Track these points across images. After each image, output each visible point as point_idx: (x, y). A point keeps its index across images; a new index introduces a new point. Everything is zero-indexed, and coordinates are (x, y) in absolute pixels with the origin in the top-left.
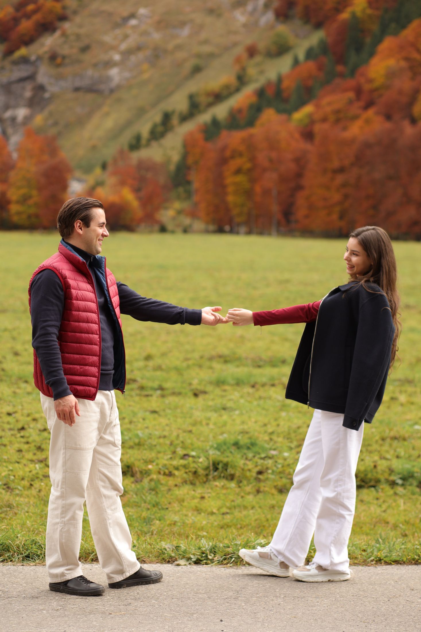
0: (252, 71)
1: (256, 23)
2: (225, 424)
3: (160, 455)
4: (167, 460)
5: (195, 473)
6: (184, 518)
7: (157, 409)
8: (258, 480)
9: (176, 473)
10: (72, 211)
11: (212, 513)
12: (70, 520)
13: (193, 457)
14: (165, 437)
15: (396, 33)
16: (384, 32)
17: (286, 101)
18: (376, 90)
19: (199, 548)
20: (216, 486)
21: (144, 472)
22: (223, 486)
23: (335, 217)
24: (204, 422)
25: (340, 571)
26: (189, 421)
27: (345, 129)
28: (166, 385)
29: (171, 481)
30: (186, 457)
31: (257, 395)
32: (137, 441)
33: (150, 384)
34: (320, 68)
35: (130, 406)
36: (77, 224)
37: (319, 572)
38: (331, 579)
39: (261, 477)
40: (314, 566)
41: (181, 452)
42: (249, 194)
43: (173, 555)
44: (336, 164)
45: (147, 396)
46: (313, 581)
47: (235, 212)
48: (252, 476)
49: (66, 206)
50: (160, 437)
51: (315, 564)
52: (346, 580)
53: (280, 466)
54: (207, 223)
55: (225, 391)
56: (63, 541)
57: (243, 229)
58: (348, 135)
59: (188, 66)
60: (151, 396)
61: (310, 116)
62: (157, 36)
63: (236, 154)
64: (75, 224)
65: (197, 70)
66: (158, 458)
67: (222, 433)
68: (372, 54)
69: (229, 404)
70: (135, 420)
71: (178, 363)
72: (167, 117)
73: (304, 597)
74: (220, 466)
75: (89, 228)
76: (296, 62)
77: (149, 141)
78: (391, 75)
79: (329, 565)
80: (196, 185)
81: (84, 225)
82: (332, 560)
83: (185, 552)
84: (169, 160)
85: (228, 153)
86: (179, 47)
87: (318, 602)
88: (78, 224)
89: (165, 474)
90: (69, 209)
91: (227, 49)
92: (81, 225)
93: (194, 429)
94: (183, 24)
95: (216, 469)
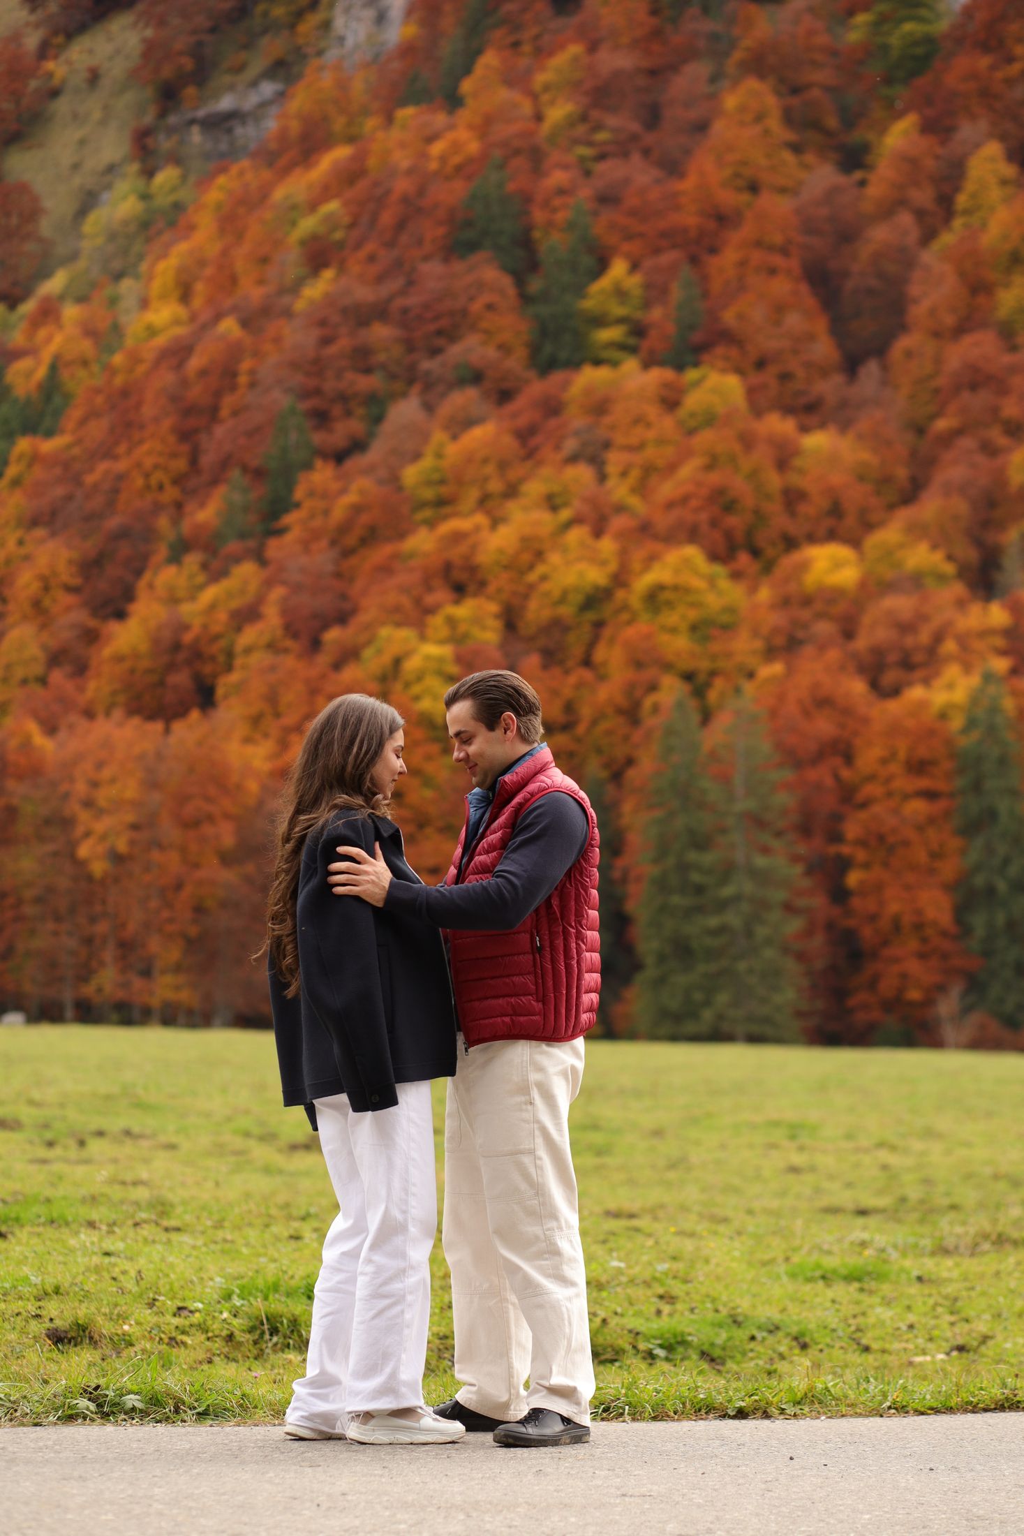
9: (188, 1339)
13: (201, 1311)
21: (117, 1338)
30: (187, 1312)
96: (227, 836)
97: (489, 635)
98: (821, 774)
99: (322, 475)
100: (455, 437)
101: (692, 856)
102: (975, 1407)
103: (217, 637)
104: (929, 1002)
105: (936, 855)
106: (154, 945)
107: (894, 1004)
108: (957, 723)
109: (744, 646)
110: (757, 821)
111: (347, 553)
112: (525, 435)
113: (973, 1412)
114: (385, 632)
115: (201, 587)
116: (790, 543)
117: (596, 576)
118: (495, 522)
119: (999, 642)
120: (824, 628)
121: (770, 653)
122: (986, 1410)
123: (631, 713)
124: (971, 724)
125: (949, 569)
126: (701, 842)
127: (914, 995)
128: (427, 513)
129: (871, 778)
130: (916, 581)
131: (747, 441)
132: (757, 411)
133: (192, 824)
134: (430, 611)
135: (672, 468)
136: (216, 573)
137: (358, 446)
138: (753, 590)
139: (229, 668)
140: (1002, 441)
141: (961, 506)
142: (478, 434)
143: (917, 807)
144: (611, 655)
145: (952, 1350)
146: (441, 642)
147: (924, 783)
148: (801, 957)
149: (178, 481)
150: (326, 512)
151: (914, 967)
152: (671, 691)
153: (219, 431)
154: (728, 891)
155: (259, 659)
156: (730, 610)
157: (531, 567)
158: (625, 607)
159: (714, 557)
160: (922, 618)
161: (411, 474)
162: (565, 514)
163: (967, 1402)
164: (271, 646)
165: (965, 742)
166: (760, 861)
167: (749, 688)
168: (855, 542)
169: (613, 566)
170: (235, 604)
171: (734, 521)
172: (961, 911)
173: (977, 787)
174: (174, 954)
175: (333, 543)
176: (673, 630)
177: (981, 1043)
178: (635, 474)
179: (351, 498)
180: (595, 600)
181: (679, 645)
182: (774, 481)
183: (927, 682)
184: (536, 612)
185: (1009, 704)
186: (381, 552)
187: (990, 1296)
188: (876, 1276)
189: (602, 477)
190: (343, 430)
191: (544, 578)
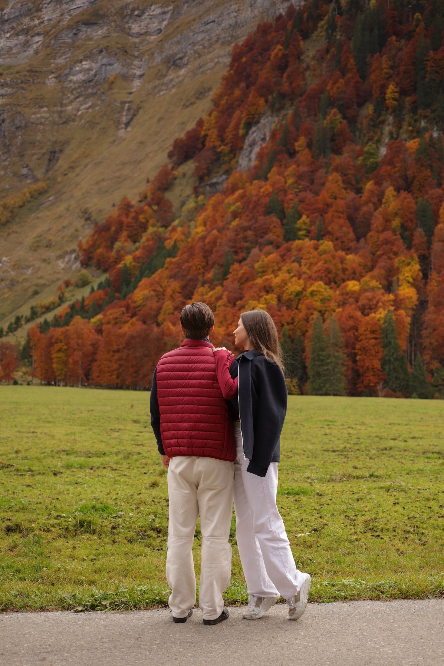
0: (67, 295)
1: (70, 268)
2: (80, 494)
3: (39, 517)
4: (45, 520)
5: (67, 529)
6: (64, 564)
7: (31, 484)
8: (114, 534)
9: (53, 529)
11: (83, 560)
13: (64, 517)
14: (40, 503)
15: (149, 276)
16: (142, 276)
17: (87, 312)
18: (138, 307)
19: (92, 596)
20: (83, 538)
21: (29, 529)
22: (88, 538)
23: (114, 377)
24: (65, 493)
26: (54, 492)
27: (120, 328)
28: (33, 468)
29: (50, 536)
30: (59, 518)
31: (96, 474)
32: (21, 506)
33: (22, 468)
34: (106, 294)
35: (11, 482)
39: (115, 531)
41: (55, 514)
42: (65, 363)
43: (71, 603)
44: (115, 347)
45: (22, 475)
47: (58, 373)
48: (108, 531)
50: (37, 503)
53: (128, 523)
54: (41, 380)
55: (73, 472)
57: (62, 383)
58: (121, 331)
59: (31, 291)
60: (25, 475)
61: (100, 320)
62: (13, 273)
63: (58, 341)
65: (36, 293)
66: (38, 519)
67: (81, 500)
68: (135, 287)
69: (79, 480)
70: (16, 491)
71: (38, 455)
72: (18, 319)
73: (197, 642)
74: (85, 524)
76: (93, 290)
77: (7, 333)
78: (146, 299)
80: (35, 358)
83: (81, 599)
84: (19, 343)
85: (54, 340)
86: (25, 280)
87: (212, 648)
89: (44, 530)
91: (53, 282)
93: (59, 497)
94: (28, 267)
95: (82, 526)
97: (274, 302)
98: (351, 334)
99: (236, 266)
100: (266, 257)
101: (321, 353)
103: (212, 303)
104: (375, 386)
105: (377, 352)
107: (367, 386)
108: (382, 322)
109: (333, 304)
110: (336, 345)
111: (242, 284)
112: (282, 256)
114: (250, 302)
115: (209, 292)
116: (344, 281)
117: (299, 288)
118: (276, 276)
119: (392, 303)
120: (351, 300)
121: (339, 306)
123: (307, 320)
124: (385, 322)
125: (380, 286)
126: (322, 350)
127: (372, 384)
128: (260, 274)
129: (362, 335)
130: (373, 289)
131: (334, 257)
132: (336, 250)
134: (261, 297)
135: (316, 263)
136: (212, 289)
137: (244, 259)
138: (335, 291)
140: (393, 256)
141: (383, 272)
142: (272, 256)
143: (373, 341)
144: (302, 306)
145: (312, 530)
146: (263, 304)
147: (374, 336)
148: (346, 376)
149: (203, 268)
150: (237, 274)
151: (372, 378)
152: (316, 315)
153: (213, 256)
154: (329, 361)
155: (222, 308)
156: (329, 296)
157: (284, 287)
158: (305, 296)
159: (326, 284)
160: (374, 297)
161: (256, 265)
162: (292, 274)
164: (225, 305)
165: (384, 326)
166: (336, 354)
167: (334, 314)
168: (359, 280)
169: (303, 286)
170: (216, 296)
171: (330, 275)
172: (383, 365)
173: (387, 337)
175: (239, 281)
176: (317, 301)
177: (386, 396)
178: (308, 265)
179: (243, 271)
180: (299, 294)
181: (318, 304)
182: (340, 266)
183: (375, 312)
184: (285, 297)
185: (394, 317)
186: (250, 283)
187: (335, 504)
188: (304, 493)
189: (300, 266)
190: (241, 255)
191: (287, 289)
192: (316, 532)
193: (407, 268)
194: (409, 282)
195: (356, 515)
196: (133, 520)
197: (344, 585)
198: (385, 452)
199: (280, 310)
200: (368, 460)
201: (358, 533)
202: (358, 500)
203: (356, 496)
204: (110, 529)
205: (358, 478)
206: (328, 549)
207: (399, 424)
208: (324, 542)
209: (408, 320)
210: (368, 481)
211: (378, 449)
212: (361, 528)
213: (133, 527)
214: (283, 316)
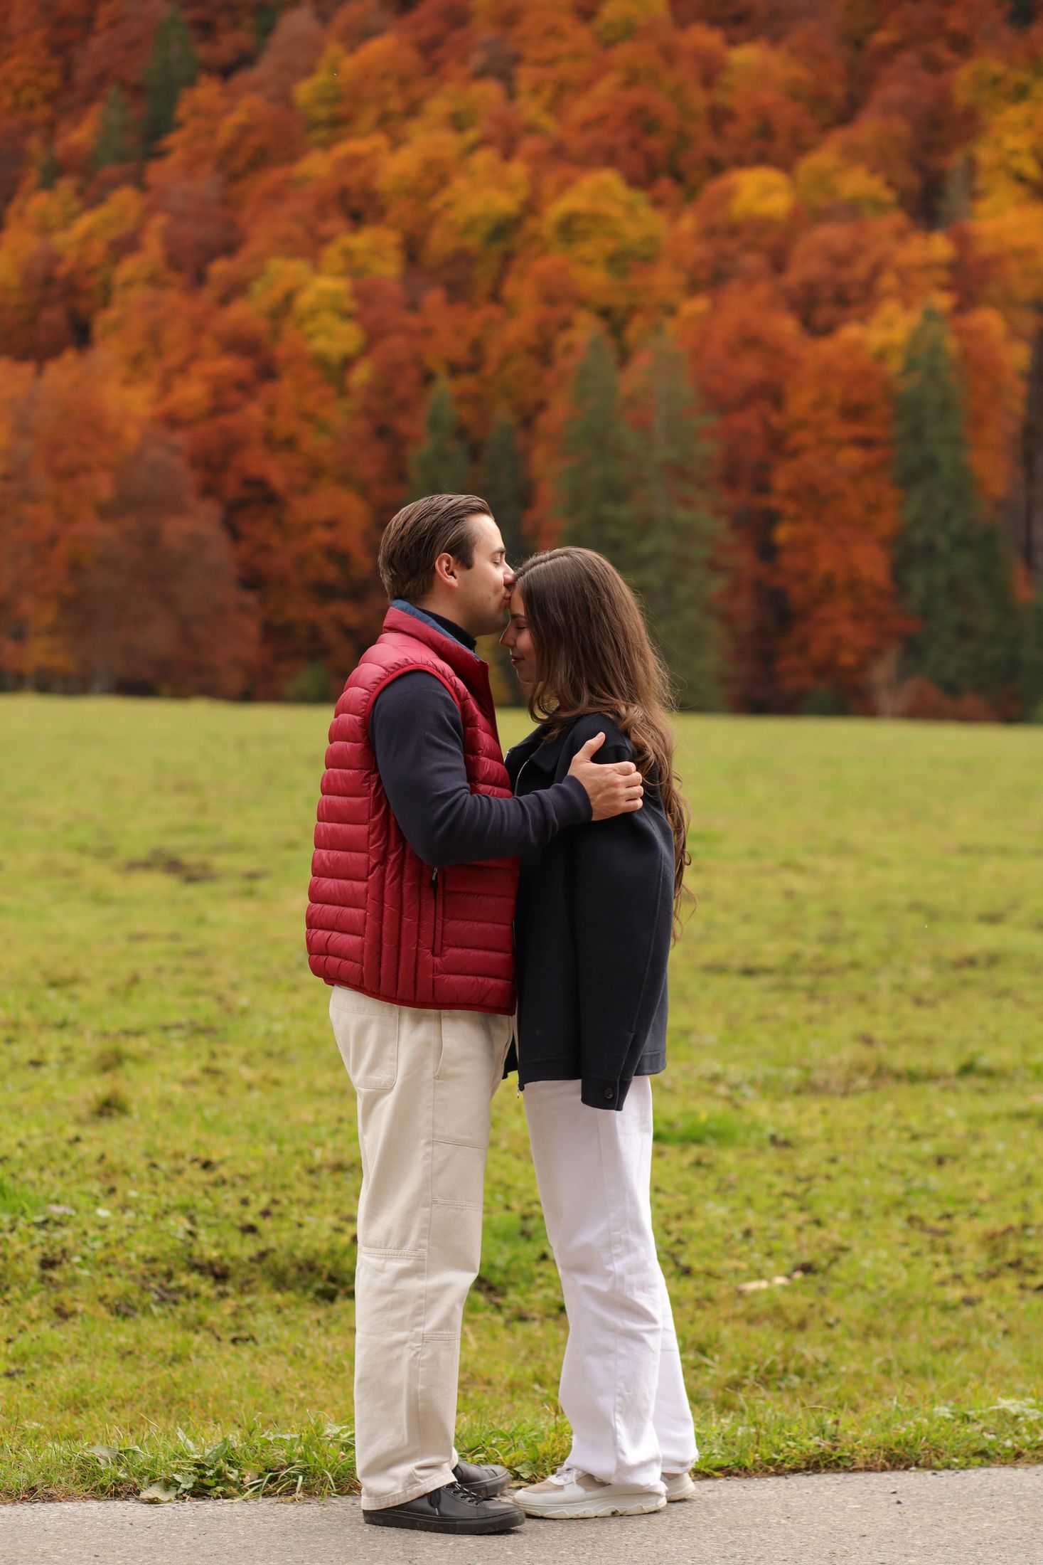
10: (422, 532)
12: (438, 1328)
25: (641, 1487)
36: (440, 563)
37: (586, 1490)
38: (620, 1508)
39: (55, 1274)
40: (572, 1477)
43: (123, 1476)
46: (573, 1515)
48: (31, 1274)
49: (400, 526)
51: (574, 1472)
52: (655, 1512)
53: (97, 1245)
56: (420, 1387)
64: (437, 563)
75: (472, 570)
79: (614, 1471)
81: (459, 563)
82: (621, 1456)
88: (442, 563)
90: (411, 529)
92: (452, 564)
96: (104, 487)
97: (389, 268)
98: (748, 420)
99: (206, 92)
100: (352, 50)
101: (609, 510)
102: (779, 1467)
103: (91, 271)
104: (863, 666)
105: (873, 507)
106: (27, 606)
107: (825, 669)
108: (895, 365)
109: (665, 280)
110: (678, 472)
111: (234, 178)
112: (428, 48)
113: (777, 1474)
114: (277, 265)
115: (77, 215)
116: (716, 167)
117: (504, 203)
118: (397, 143)
119: (943, 276)
120: (753, 261)
121: (694, 288)
122: (795, 1471)
123: (543, 353)
124: (911, 366)
125: (888, 196)
126: (616, 493)
127: (847, 659)
128: (320, 134)
129: (801, 424)
130: (852, 210)
131: (669, 55)
132: (681, 21)
133: (66, 474)
134: (325, 241)
135: (587, 85)
136: (91, 198)
137: (245, 60)
138: (675, 218)
139: (106, 303)
140: (946, 55)
141: (901, 127)
142: (378, 48)
143: (852, 457)
144: (520, 289)
145: (795, 1270)
146: (338, 274)
147: (859, 430)
148: (727, 619)
149: (51, 97)
150: (212, 133)
151: (847, 630)
152: (586, 329)
153: (96, 44)
154: (647, 547)
155: (139, 294)
156: (651, 240)
157: (434, 192)
158: (535, 237)
159: (634, 182)
160: (857, 249)
161: (304, 91)
162: (472, 135)
163: (768, 1460)
164: (154, 281)
165: (906, 385)
166: (682, 515)
167: (671, 326)
168: (785, 166)
169: (523, 193)
170: (114, 233)
171: (656, 144)
172: (898, 570)
173: (916, 435)
174: (47, 615)
175: (221, 165)
176: (589, 263)
177: (920, 712)
178: (547, 93)
179: (237, 118)
180: (504, 229)
181: (594, 279)
182: (699, 99)
183: (863, 319)
184: (440, 242)
185: (952, 345)
186: (269, 178)
187: (855, 1175)
188: (721, 1136)
189: (511, 95)
190: (229, 43)
191: (448, 205)
192: (811, 1277)
193: (1015, 114)
194: (1020, 178)
195: (948, 1216)
196: (113, 1233)
197: (1003, 1414)
198: (969, 974)
199: (413, 306)
200: (908, 1009)
201: (969, 1278)
202: (940, 1161)
203: (927, 1148)
204: (36, 1269)
205: (912, 1077)
206: (870, 1332)
207: (1004, 851)
208: (851, 1309)
209: (1018, 356)
210: (956, 1090)
211: (938, 963)
212: (974, 1260)
213: (120, 1258)
214: (428, 332)
